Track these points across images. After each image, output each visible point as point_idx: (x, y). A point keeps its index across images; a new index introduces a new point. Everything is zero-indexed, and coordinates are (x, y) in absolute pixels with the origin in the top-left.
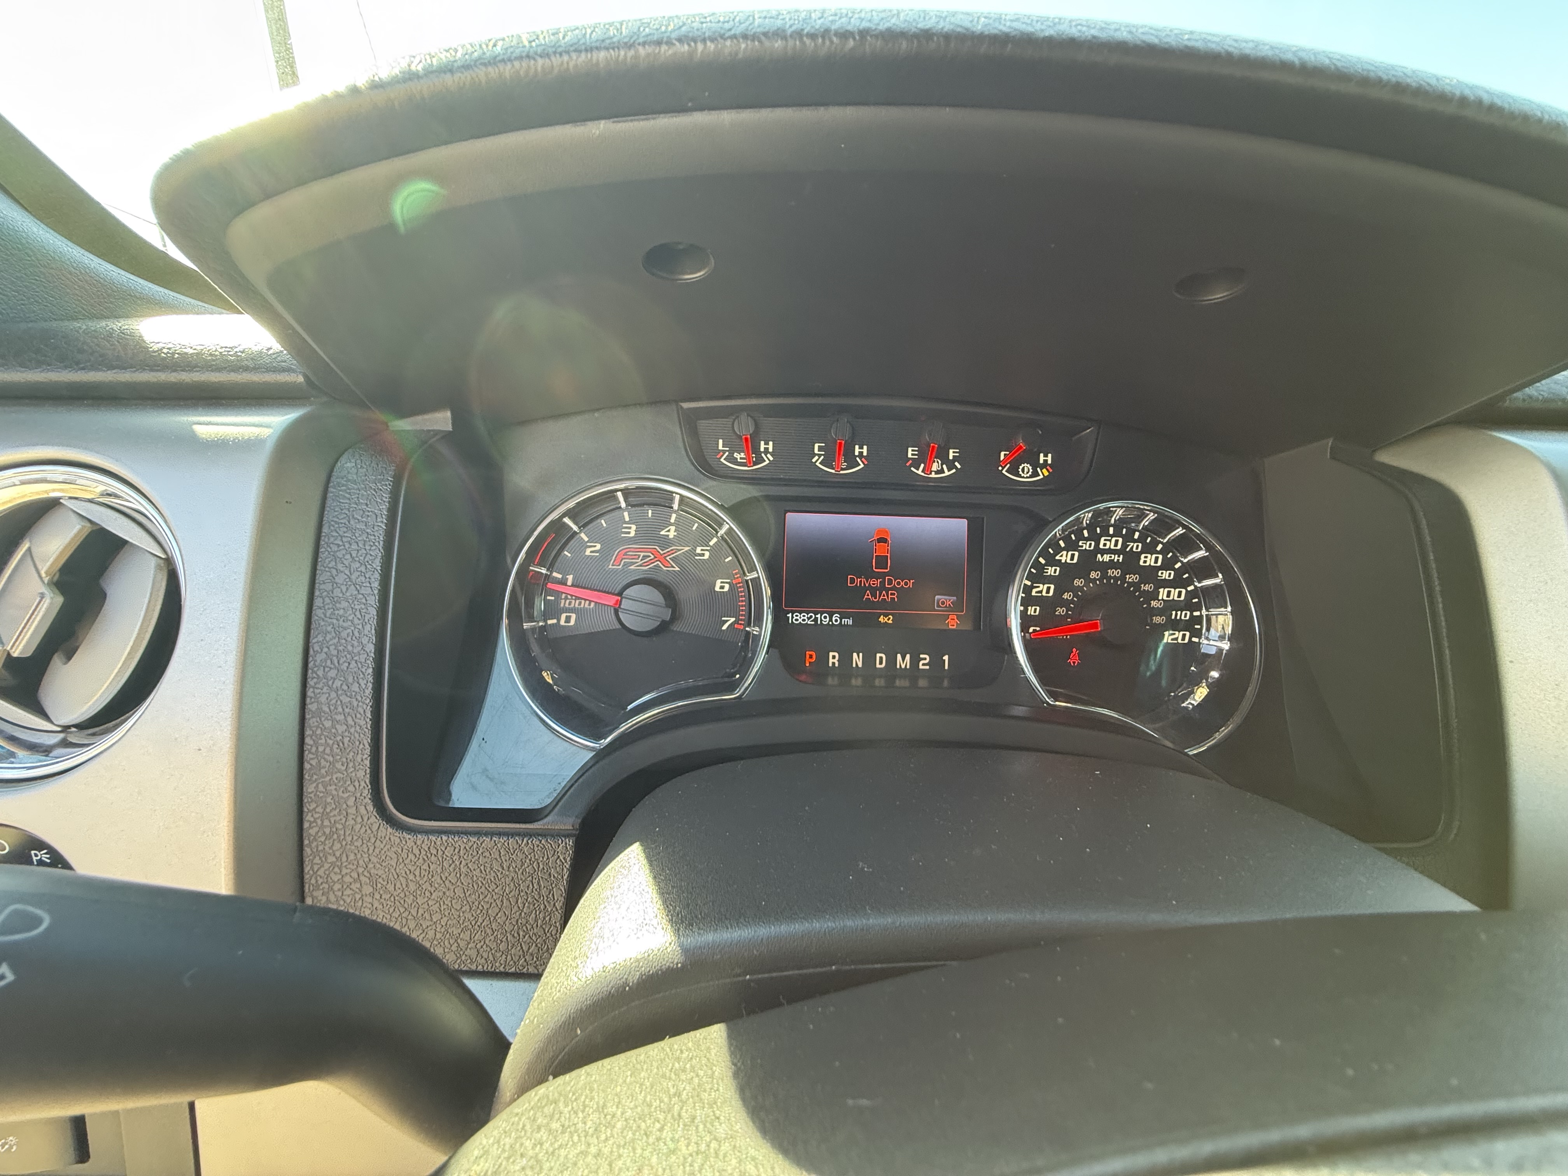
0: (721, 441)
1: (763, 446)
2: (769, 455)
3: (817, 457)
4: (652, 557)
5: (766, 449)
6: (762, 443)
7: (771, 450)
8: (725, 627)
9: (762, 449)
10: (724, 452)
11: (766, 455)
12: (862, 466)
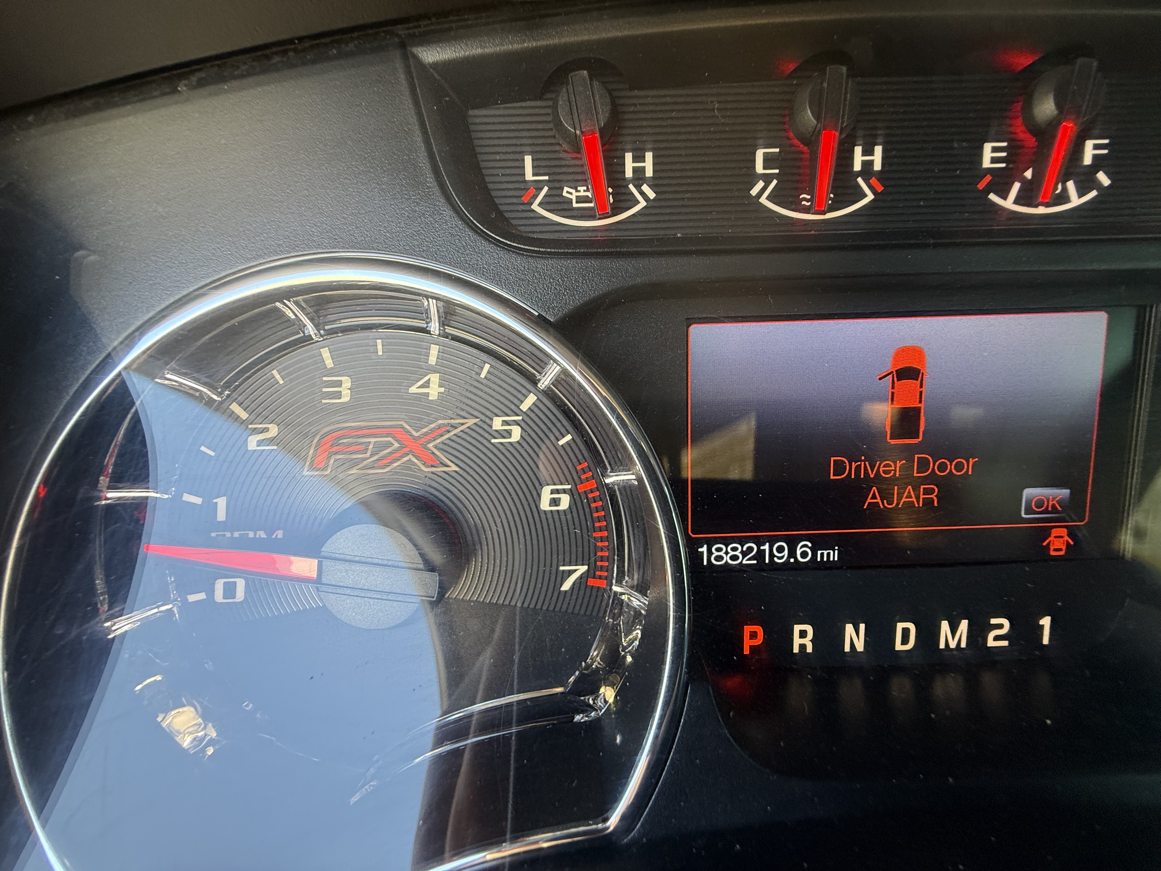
0: (528, 160)
1: (629, 165)
2: (645, 188)
3: (761, 184)
4: (396, 445)
5: (639, 172)
6: (629, 157)
7: (649, 173)
8: (566, 586)
9: (629, 174)
10: (538, 186)
11: (638, 187)
12: (870, 197)
